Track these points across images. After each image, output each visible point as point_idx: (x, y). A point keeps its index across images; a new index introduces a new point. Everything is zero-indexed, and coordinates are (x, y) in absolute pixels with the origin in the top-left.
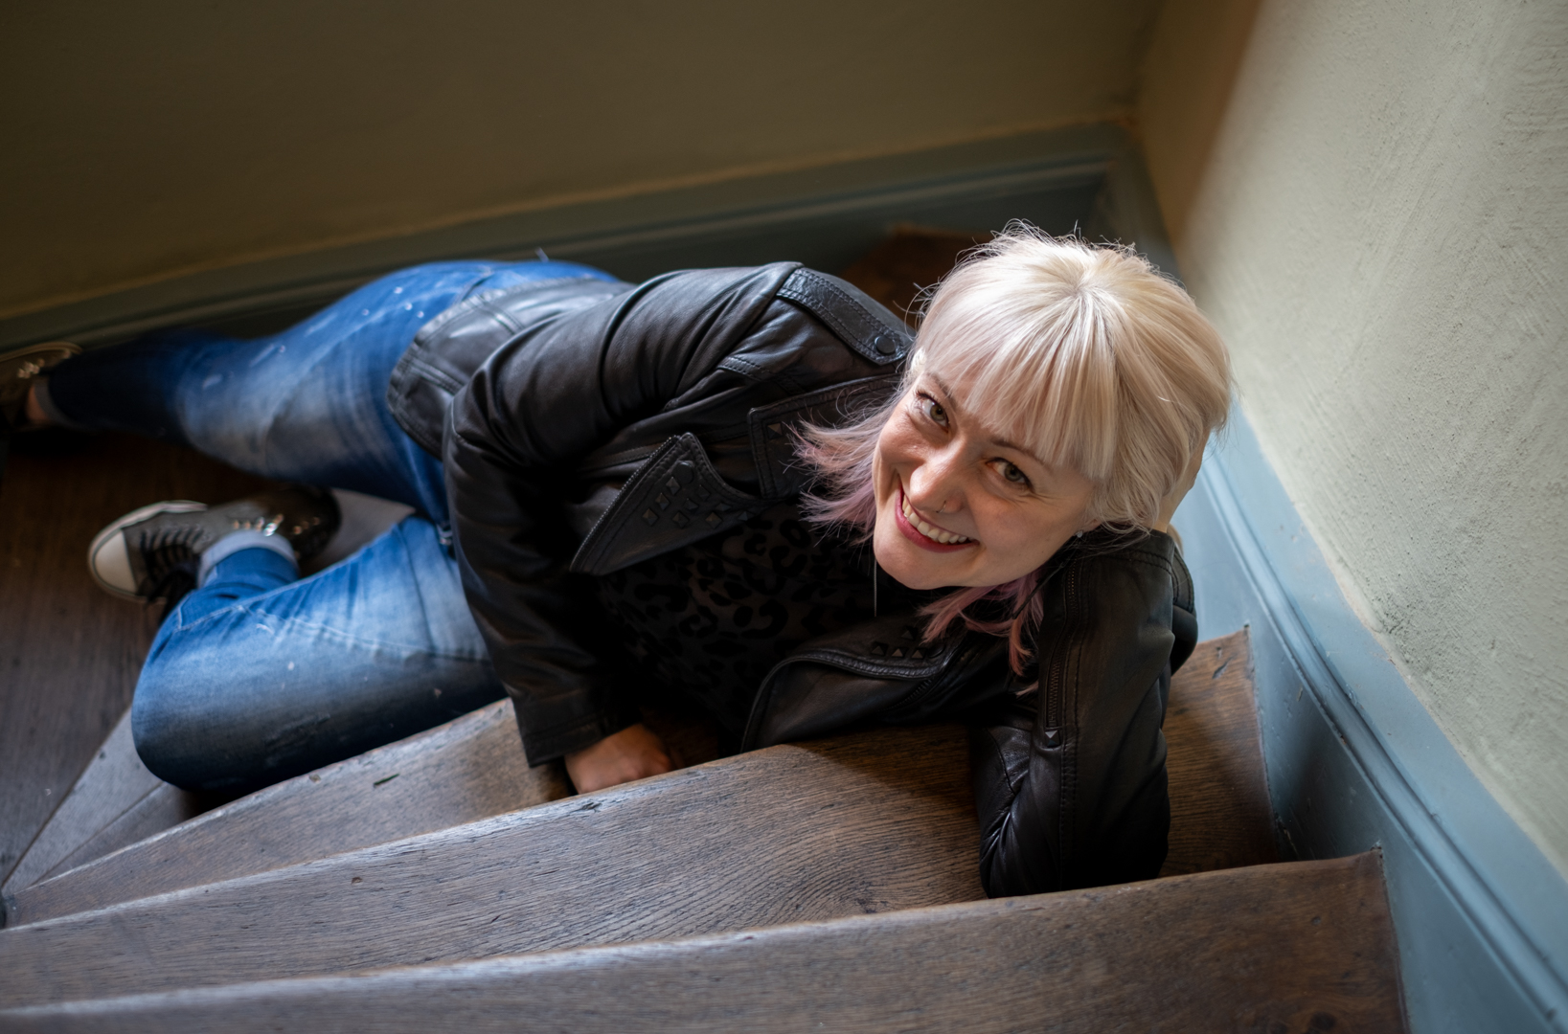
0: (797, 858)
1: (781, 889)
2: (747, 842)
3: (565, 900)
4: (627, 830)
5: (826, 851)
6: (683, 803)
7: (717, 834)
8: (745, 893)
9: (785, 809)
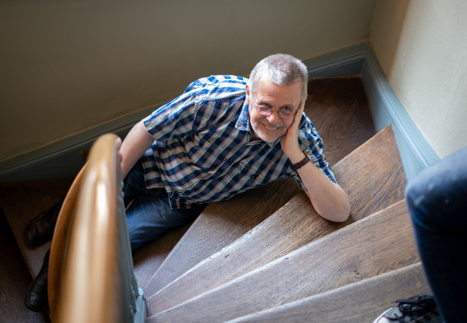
0: (338, 263)
1: (336, 271)
2: (325, 261)
3: (287, 283)
4: (297, 263)
5: (344, 260)
6: (308, 254)
7: (318, 260)
8: (328, 274)
9: (332, 251)
